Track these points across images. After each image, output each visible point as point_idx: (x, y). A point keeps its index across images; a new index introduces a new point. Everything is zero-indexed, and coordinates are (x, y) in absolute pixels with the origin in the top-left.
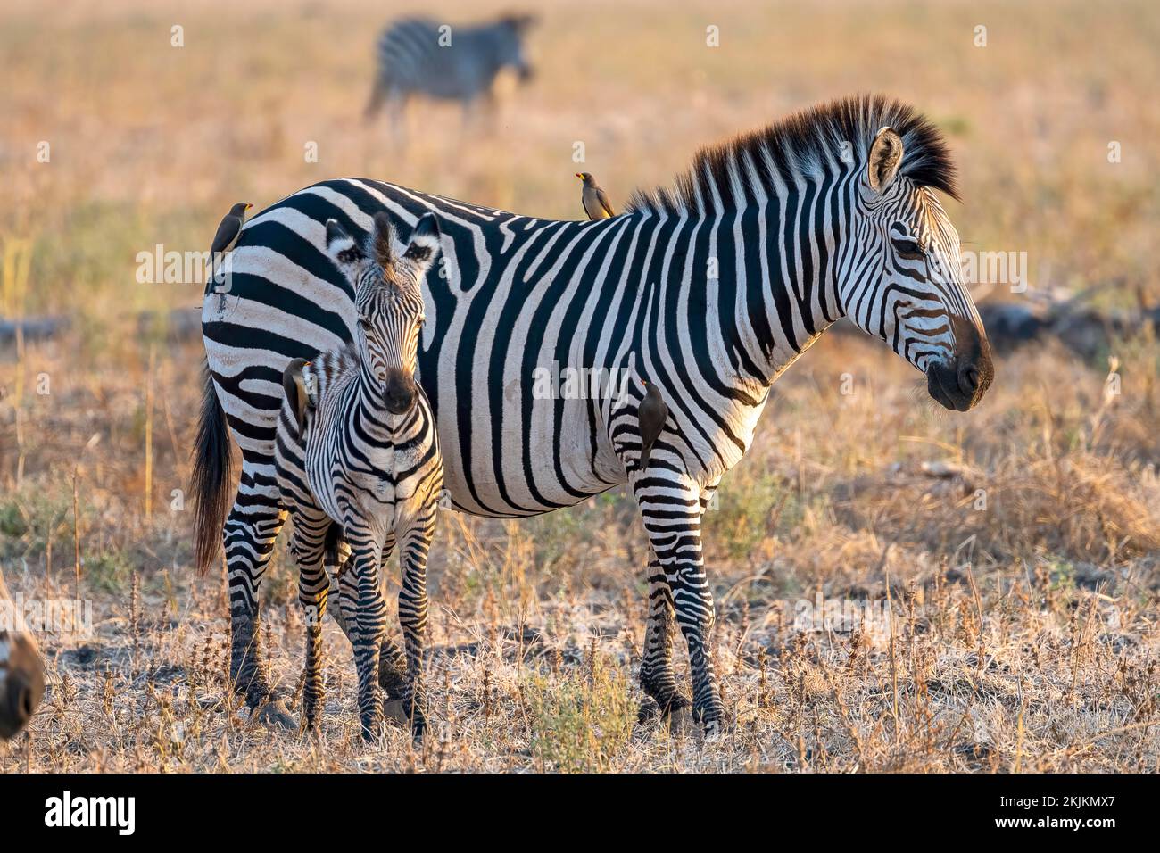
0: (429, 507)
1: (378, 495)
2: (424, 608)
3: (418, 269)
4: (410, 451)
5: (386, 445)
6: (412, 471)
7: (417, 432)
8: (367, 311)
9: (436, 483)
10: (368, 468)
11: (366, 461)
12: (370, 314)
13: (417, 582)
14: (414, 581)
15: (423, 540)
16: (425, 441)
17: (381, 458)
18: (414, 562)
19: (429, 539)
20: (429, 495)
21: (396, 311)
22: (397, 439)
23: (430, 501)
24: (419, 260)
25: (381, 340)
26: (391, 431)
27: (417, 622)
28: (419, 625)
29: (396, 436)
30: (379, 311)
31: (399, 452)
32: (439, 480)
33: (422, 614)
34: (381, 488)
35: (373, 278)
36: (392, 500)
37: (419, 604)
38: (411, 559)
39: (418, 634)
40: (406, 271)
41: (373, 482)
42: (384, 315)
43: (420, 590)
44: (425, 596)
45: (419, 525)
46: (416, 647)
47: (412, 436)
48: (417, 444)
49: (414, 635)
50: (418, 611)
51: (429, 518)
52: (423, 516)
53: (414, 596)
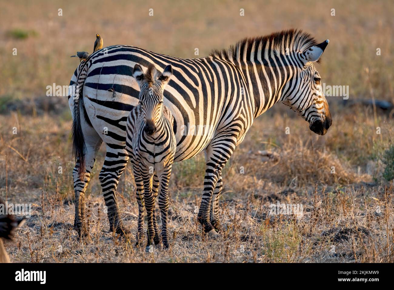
0: (168, 167)
1: (148, 160)
2: (167, 202)
3: (162, 84)
4: (160, 146)
5: (152, 143)
6: (161, 153)
7: (163, 140)
8: (142, 98)
9: (171, 158)
10: (146, 150)
11: (145, 148)
12: (142, 99)
13: (165, 193)
14: (163, 193)
15: (166, 178)
16: (166, 143)
17: (150, 147)
18: (163, 186)
19: (169, 178)
20: (168, 163)
21: (151, 99)
22: (156, 142)
23: (168, 165)
24: (163, 81)
25: (145, 109)
26: (154, 139)
27: (164, 207)
28: (165, 208)
29: (156, 141)
30: (145, 99)
31: (156, 146)
32: (172, 157)
33: (166, 204)
34: (149, 158)
35: (145, 87)
36: (153, 162)
37: (165, 201)
38: (162, 185)
39: (165, 211)
40: (158, 85)
41: (147, 155)
42: (147, 100)
43: (166, 196)
44: (168, 198)
45: (165, 173)
46: (164, 216)
47: (162, 141)
48: (163, 144)
49: (164, 212)
50: (165, 203)
51: (168, 170)
52: (166, 170)
53: (163, 198)
